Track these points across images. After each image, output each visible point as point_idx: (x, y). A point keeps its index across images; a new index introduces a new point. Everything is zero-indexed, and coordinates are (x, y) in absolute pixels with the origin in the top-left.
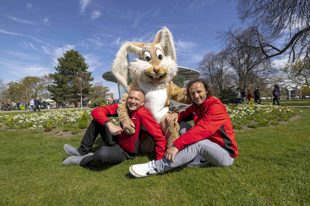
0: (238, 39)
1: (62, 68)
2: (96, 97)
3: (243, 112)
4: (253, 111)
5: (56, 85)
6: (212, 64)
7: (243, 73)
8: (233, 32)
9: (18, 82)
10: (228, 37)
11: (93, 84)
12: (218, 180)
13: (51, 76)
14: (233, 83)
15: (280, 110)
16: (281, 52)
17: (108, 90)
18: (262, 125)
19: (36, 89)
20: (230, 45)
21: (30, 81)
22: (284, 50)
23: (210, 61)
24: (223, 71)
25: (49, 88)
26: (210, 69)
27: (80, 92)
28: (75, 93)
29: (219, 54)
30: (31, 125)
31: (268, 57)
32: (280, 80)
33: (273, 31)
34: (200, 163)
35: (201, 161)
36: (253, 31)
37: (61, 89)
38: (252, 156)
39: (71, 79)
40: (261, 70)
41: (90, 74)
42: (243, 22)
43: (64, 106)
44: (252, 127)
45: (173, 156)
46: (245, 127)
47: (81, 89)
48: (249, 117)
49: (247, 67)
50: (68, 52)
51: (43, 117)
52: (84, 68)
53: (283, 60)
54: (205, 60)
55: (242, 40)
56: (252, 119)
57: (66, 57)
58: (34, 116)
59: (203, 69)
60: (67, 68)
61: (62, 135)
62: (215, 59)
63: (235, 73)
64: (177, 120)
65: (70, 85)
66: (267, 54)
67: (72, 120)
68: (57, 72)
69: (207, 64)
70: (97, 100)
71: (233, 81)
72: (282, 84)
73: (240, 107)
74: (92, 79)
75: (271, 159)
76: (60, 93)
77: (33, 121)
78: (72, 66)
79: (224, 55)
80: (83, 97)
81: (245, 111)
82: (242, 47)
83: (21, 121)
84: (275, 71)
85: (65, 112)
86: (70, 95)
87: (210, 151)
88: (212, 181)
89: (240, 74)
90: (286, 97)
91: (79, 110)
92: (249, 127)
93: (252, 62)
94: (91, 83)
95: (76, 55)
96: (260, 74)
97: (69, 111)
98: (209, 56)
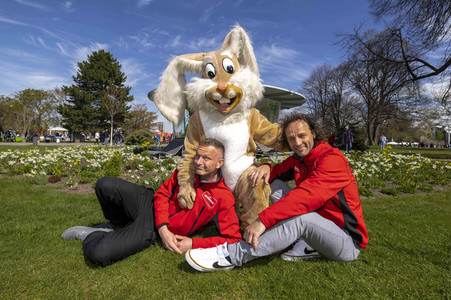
0: (369, 47)
1: (83, 78)
2: (136, 127)
3: (374, 166)
4: (390, 166)
5: (72, 104)
6: (324, 84)
7: (375, 101)
8: (361, 34)
9: (12, 97)
10: (352, 43)
11: (132, 105)
12: (333, 286)
13: (66, 90)
14: (358, 116)
15: (434, 167)
16: (437, 72)
17: (155, 118)
18: (405, 190)
19: (39, 110)
20: (354, 56)
21: (30, 97)
22: (443, 69)
23: (321, 79)
24: (343, 95)
25: (60, 110)
26: (321, 92)
27: (110, 119)
28: (102, 119)
29: (337, 70)
30: (27, 170)
31: (416, 79)
32: (435, 116)
33: (425, 37)
34: (304, 254)
35: (306, 251)
36: (394, 35)
37: (80, 112)
38: (390, 246)
39: (97, 96)
40: (403, 99)
41: (127, 90)
42: (377, 21)
43: (82, 140)
44: (389, 194)
45: (256, 238)
46: (376, 193)
47: (112, 114)
48: (383, 176)
49: (382, 92)
50: (95, 53)
51: (48, 157)
52: (119, 80)
53: (439, 85)
54: (313, 78)
55: (374, 49)
56: (387, 179)
57: (91, 61)
58: (34, 155)
59: (310, 91)
60: (93, 79)
61: (76, 189)
62: (330, 76)
63: (361, 100)
64: (267, 178)
65: (95, 106)
66: (415, 73)
67: (95, 164)
68: (75, 84)
69: (317, 83)
70: (137, 132)
71: (358, 114)
72: (436, 122)
73: (368, 156)
74: (131, 99)
75: (422, 253)
76: (77, 119)
77: (31, 163)
78: (100, 76)
79: (345, 71)
80: (115, 127)
81: (377, 164)
82: (373, 61)
83: (11, 163)
84: (427, 101)
85: (83, 149)
86: (94, 122)
87: (320, 232)
88: (324, 287)
89: (368, 103)
90: (443, 143)
91: (107, 148)
92: (382, 192)
93: (389, 85)
94: (129, 104)
95: (109, 58)
96: (402, 105)
97: (90, 148)
98: (320, 71)
